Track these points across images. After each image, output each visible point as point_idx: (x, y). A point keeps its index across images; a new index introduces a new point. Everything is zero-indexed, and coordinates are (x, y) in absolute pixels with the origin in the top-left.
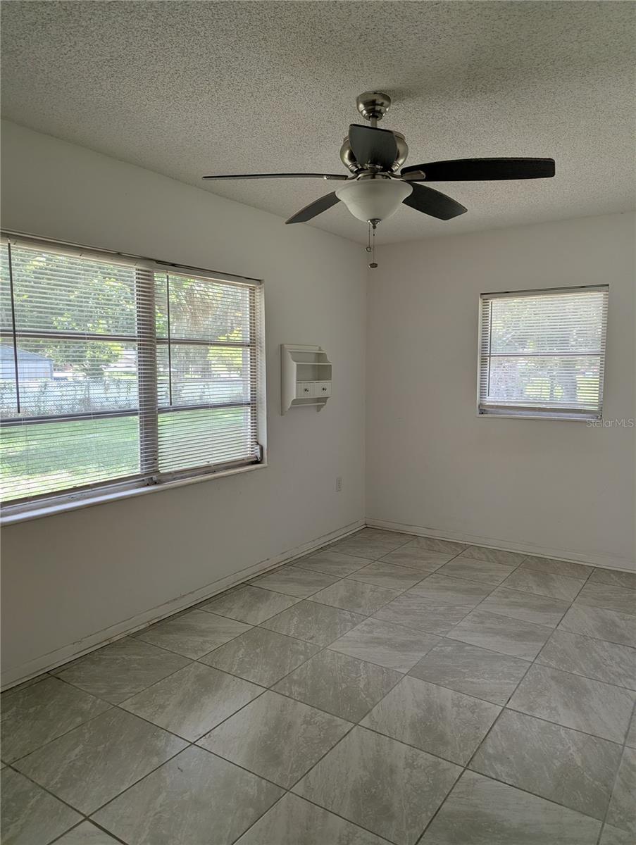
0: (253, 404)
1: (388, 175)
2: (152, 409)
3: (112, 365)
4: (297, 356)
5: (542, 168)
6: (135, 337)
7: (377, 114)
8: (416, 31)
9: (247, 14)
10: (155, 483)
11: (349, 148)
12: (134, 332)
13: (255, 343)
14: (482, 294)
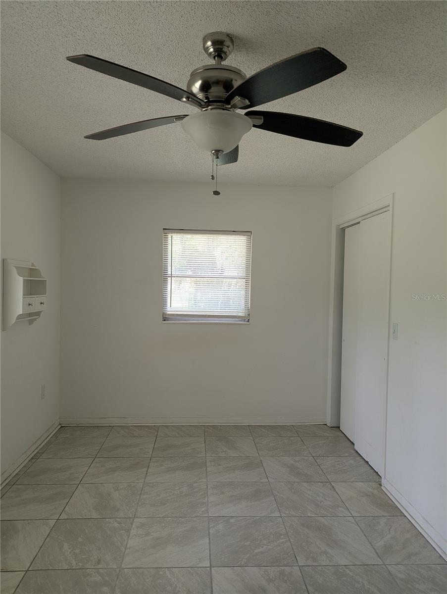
7: (223, 55)
14: (164, 229)
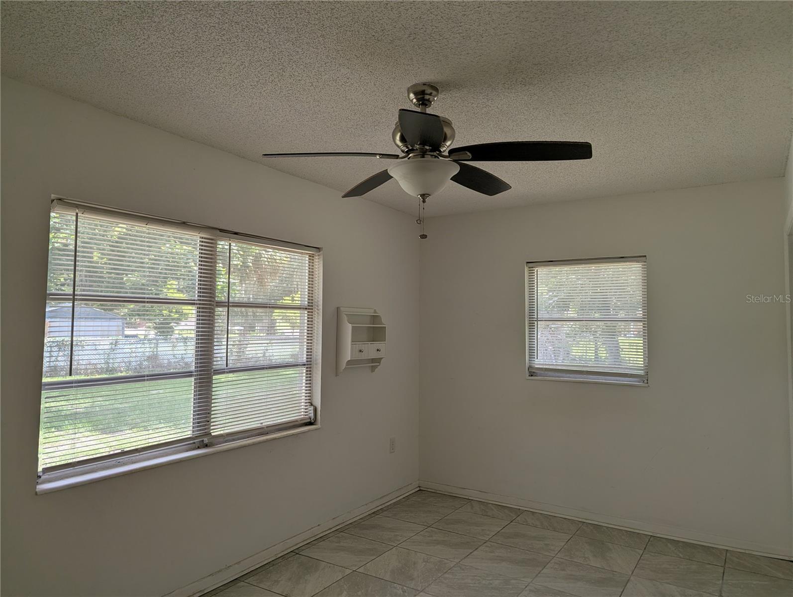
0: (309, 365)
1: (437, 155)
2: (208, 370)
3: (183, 323)
4: (352, 318)
5: (581, 151)
6: (194, 300)
7: (427, 102)
8: (461, 31)
9: (306, 14)
10: (206, 446)
11: (400, 131)
12: (195, 296)
13: (312, 306)
14: (528, 263)
